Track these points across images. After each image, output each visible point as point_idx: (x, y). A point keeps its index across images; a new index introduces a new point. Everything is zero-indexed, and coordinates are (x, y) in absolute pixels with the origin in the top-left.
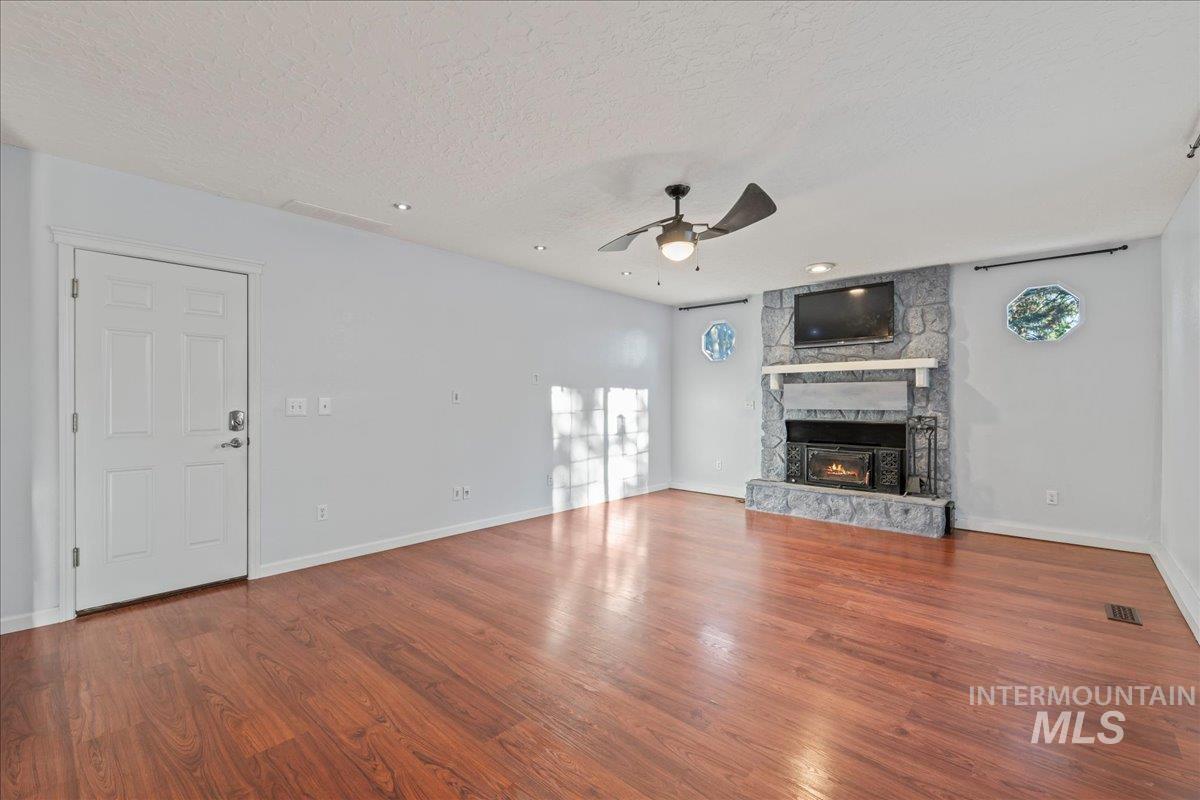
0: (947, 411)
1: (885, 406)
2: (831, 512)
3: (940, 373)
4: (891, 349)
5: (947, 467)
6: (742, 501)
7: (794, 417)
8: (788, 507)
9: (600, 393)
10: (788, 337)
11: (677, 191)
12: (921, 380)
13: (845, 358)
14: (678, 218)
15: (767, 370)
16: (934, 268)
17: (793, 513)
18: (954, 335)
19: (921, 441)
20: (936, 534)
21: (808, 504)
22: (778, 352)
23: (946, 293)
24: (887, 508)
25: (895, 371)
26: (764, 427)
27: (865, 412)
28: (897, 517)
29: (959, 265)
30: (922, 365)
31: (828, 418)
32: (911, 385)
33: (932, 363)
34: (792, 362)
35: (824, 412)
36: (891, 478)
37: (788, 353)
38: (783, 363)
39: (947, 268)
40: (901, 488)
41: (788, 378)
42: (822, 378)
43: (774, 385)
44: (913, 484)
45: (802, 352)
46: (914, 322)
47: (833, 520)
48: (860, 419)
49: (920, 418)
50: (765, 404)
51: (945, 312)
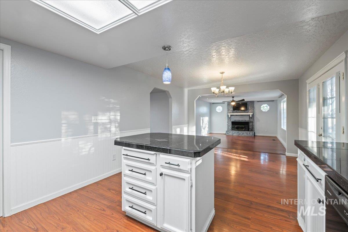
0: (254, 120)
1: (246, 119)
2: (239, 134)
3: (253, 115)
4: (247, 111)
5: (254, 127)
6: (225, 134)
7: (232, 121)
8: (233, 134)
9: (204, 118)
10: (232, 109)
11: (233, 97)
12: (251, 116)
13: (240, 113)
14: (233, 100)
15: (228, 114)
16: (252, 101)
17: (234, 135)
18: (255, 110)
19: (251, 124)
20: (253, 136)
21: (236, 133)
23: (254, 105)
24: (247, 133)
25: (247, 115)
26: (228, 122)
28: (248, 134)
29: (256, 101)
30: (251, 114)
31: (237, 121)
32: (250, 116)
33: (252, 114)
34: (232, 113)
35: (237, 120)
37: (231, 112)
38: (231, 113)
39: (254, 101)
40: (248, 130)
41: (231, 115)
42: (237, 115)
43: (230, 116)
44: (250, 130)
45: (234, 112)
46: (250, 108)
47: (240, 135)
48: (242, 121)
49: (251, 121)
50: (228, 119)
51: (253, 107)
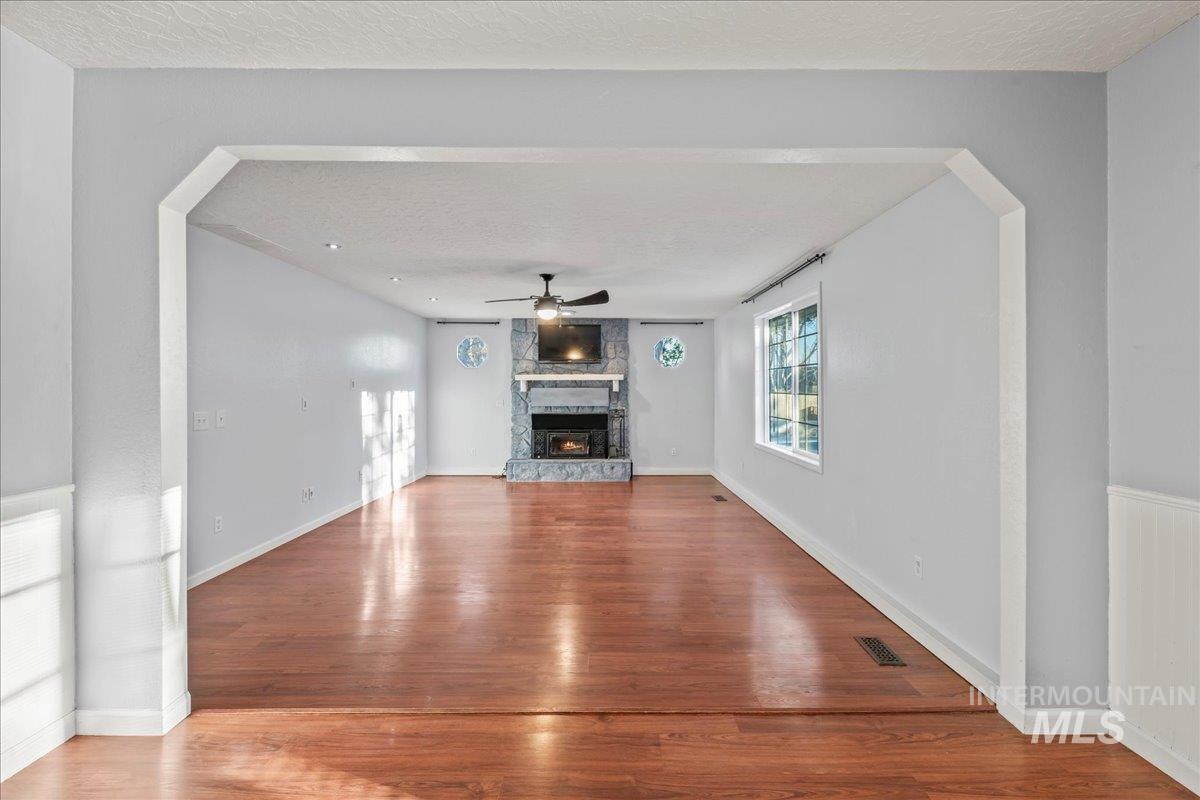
0: (627, 406)
1: (596, 403)
2: (568, 476)
3: (623, 384)
4: (598, 367)
5: (628, 439)
6: (504, 476)
7: (537, 411)
8: (539, 476)
9: (389, 395)
10: (532, 353)
11: (547, 278)
12: (616, 388)
14: (547, 293)
15: (517, 378)
16: (621, 319)
17: (543, 480)
18: (631, 360)
19: (616, 424)
20: (627, 480)
21: (551, 472)
22: (524, 365)
23: (626, 336)
24: (602, 467)
25: (600, 381)
26: (514, 420)
27: (583, 408)
28: (607, 472)
29: (634, 320)
30: (616, 378)
31: (559, 411)
32: (611, 389)
33: (621, 377)
34: (534, 373)
35: (557, 408)
36: (600, 448)
37: (532, 366)
38: (528, 373)
39: (627, 320)
40: (606, 455)
41: (531, 384)
42: (555, 384)
43: (523, 388)
44: (612, 451)
45: (541, 366)
46: (610, 352)
47: (569, 480)
48: (580, 412)
49: (616, 411)
50: (514, 402)
51: (626, 348)
